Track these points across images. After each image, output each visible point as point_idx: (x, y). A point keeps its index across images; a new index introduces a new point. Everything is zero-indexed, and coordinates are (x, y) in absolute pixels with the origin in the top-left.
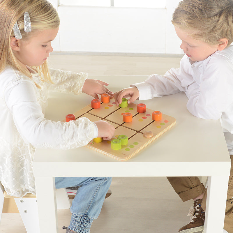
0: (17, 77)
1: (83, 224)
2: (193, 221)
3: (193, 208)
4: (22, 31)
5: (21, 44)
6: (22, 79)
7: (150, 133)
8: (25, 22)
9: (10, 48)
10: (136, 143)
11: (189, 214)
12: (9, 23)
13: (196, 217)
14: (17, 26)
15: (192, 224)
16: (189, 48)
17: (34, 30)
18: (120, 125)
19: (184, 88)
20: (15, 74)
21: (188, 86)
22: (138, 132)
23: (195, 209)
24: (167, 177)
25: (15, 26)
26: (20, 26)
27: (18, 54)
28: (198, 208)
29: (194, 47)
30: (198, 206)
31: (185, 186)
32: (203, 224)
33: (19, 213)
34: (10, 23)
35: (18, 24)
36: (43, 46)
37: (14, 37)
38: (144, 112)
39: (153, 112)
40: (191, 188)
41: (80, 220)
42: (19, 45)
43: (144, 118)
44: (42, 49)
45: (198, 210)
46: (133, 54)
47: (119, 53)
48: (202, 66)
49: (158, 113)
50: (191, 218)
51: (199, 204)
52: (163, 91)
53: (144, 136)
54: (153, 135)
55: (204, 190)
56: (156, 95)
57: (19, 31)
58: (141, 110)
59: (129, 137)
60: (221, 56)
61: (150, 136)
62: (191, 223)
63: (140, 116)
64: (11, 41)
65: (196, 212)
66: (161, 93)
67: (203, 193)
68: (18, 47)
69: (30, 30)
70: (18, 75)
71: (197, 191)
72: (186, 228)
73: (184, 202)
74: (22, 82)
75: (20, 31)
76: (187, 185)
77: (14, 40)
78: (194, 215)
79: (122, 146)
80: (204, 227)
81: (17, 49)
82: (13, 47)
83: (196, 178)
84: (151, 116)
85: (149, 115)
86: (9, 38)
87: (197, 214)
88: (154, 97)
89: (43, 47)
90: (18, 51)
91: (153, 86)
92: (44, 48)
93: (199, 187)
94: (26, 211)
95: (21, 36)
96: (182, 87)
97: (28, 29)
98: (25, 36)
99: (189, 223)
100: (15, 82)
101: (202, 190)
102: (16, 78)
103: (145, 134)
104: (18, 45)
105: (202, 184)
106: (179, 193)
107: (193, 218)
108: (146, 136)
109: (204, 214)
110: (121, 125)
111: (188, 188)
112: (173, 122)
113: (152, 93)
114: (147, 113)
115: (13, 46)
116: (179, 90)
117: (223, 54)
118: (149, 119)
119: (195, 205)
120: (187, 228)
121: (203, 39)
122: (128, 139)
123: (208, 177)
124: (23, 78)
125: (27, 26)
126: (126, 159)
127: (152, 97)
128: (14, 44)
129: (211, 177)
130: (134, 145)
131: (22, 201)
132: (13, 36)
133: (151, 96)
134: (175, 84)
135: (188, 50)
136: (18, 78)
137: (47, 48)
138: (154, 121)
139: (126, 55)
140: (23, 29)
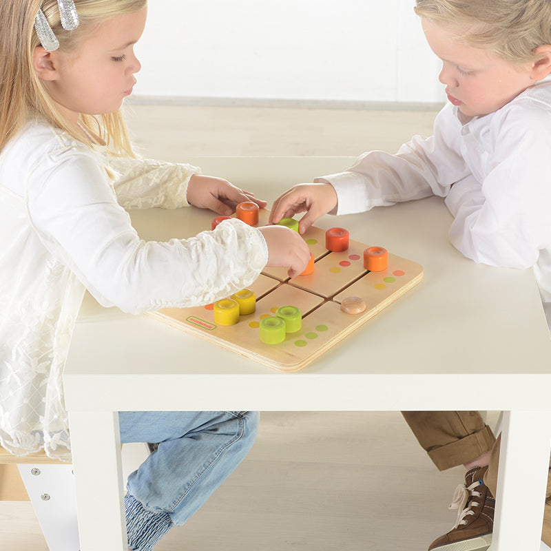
0: (62, 145)
1: (150, 532)
2: (463, 522)
3: (463, 489)
4: (57, 28)
5: (61, 62)
6: (74, 149)
7: (356, 302)
8: (61, 5)
9: (34, 75)
10: (321, 328)
11: (454, 506)
12: (23, 14)
13: (471, 513)
14: (43, 17)
15: (462, 531)
16: (461, 78)
17: (85, 23)
18: (282, 283)
19: (442, 188)
20: (57, 136)
21: (452, 185)
22: (326, 300)
23: (469, 492)
24: (403, 412)
25: (38, 18)
26: (51, 16)
27: (56, 88)
28: (476, 489)
29: (472, 73)
30: (476, 484)
31: (446, 433)
32: (490, 531)
33: (30, 500)
34: (25, 13)
35: (44, 13)
36: (116, 59)
37: (40, 48)
38: (344, 248)
39: (368, 249)
40: (460, 438)
41: (148, 521)
42: (56, 65)
43: (344, 264)
44: (112, 68)
45: (475, 494)
46: (316, 102)
47: (279, 101)
48: (489, 131)
49: (379, 250)
50: (459, 514)
51: (479, 478)
52: (396, 192)
53: (343, 310)
54: (365, 307)
55: (493, 444)
56: (378, 202)
57: (50, 29)
58: (337, 244)
59: (306, 312)
60: (535, 102)
61: (359, 311)
62: (460, 527)
63: (334, 259)
64: (35, 57)
65: (471, 498)
66: (390, 197)
67: (488, 450)
68: (54, 72)
69: (76, 22)
70: (65, 140)
71: (474, 445)
72: (448, 539)
73: (440, 470)
74: (74, 158)
75: (53, 28)
76: (450, 431)
77: (41, 54)
78: (466, 507)
79: (286, 333)
80: (491, 537)
81: (51, 76)
82: (41, 73)
83: (474, 414)
84: (362, 260)
85: (355, 257)
86: (27, 52)
87: (474, 504)
88: (375, 207)
89: (114, 62)
90: (54, 82)
91: (372, 179)
92: (117, 63)
93: (479, 436)
94: (48, 497)
95: (56, 41)
96: (438, 184)
97: (70, 22)
98: (67, 40)
99: (455, 526)
100: (58, 156)
101: (488, 444)
102: (60, 148)
103: (345, 305)
104: (52, 66)
105: (487, 427)
106: (428, 450)
107: (464, 513)
108: (347, 309)
109: (493, 503)
110: (287, 281)
111: (454, 436)
112: (418, 274)
113: (370, 197)
114: (350, 252)
115: (40, 70)
116: (430, 190)
117: (541, 100)
118: (357, 268)
119: (469, 481)
120: (451, 540)
121: (493, 48)
122: (303, 317)
123: (502, 412)
124: (76, 147)
125: (67, 14)
126: (295, 367)
127: (369, 207)
128: (44, 65)
129: (509, 412)
130: (317, 333)
131: (36, 472)
132: (36, 44)
133: (367, 205)
134: (425, 173)
135: (458, 86)
136: (64, 148)
137: (127, 63)
138: (368, 272)
139: (297, 104)
140: (60, 24)
